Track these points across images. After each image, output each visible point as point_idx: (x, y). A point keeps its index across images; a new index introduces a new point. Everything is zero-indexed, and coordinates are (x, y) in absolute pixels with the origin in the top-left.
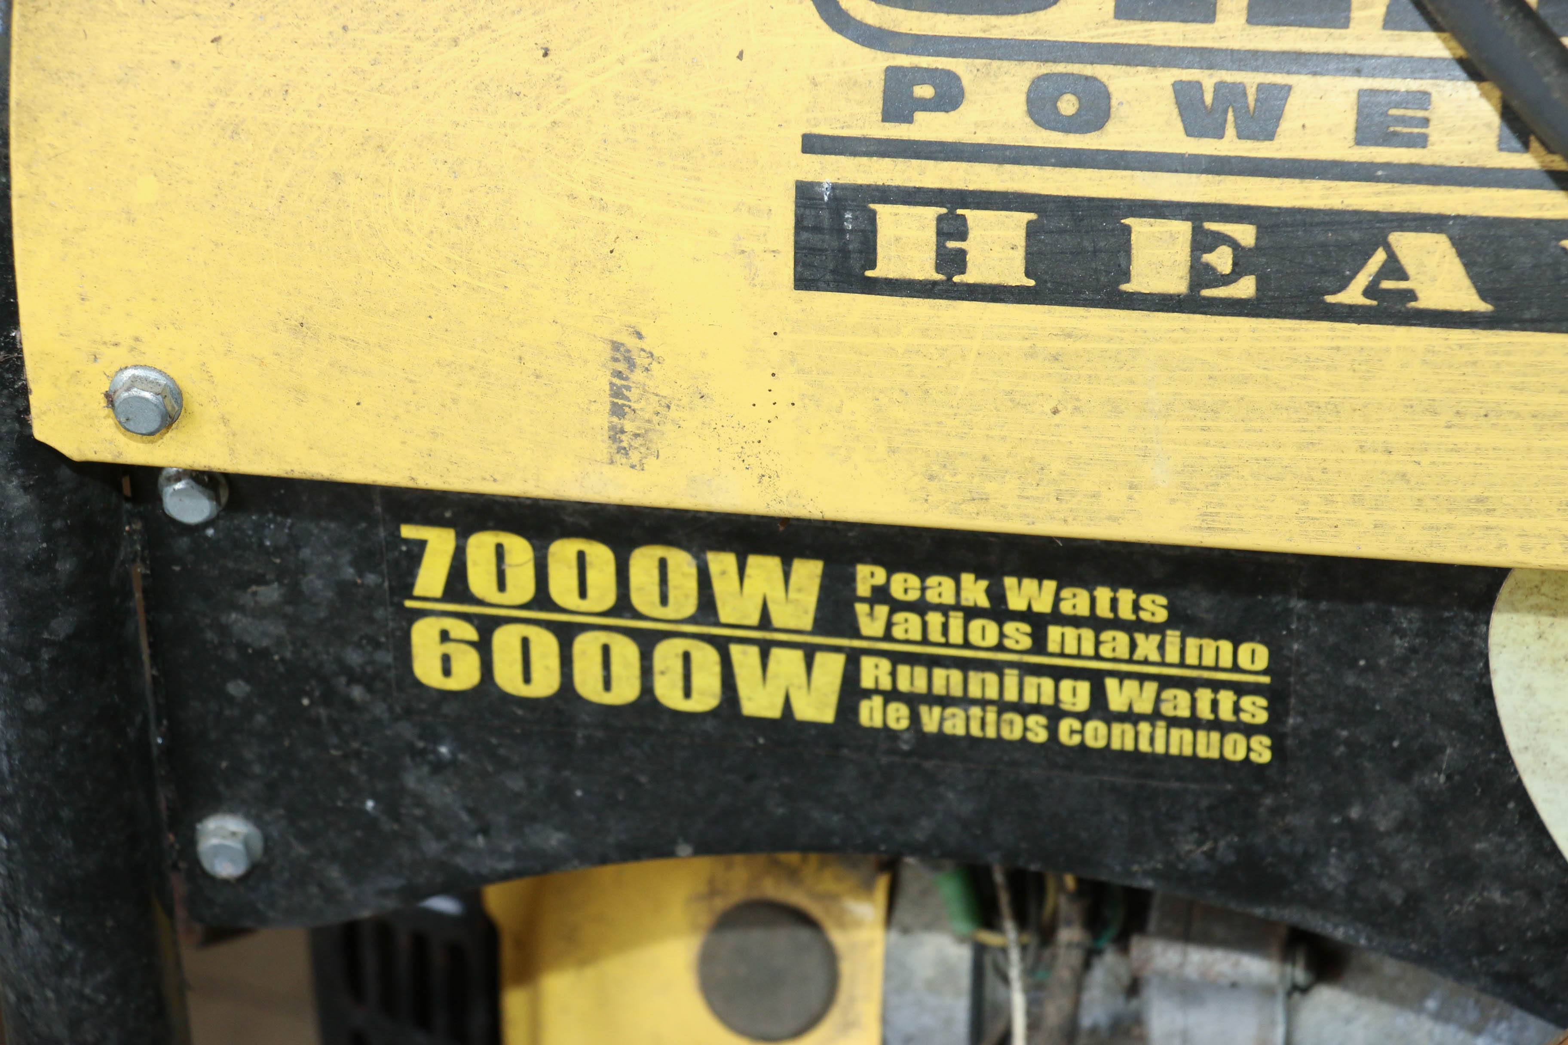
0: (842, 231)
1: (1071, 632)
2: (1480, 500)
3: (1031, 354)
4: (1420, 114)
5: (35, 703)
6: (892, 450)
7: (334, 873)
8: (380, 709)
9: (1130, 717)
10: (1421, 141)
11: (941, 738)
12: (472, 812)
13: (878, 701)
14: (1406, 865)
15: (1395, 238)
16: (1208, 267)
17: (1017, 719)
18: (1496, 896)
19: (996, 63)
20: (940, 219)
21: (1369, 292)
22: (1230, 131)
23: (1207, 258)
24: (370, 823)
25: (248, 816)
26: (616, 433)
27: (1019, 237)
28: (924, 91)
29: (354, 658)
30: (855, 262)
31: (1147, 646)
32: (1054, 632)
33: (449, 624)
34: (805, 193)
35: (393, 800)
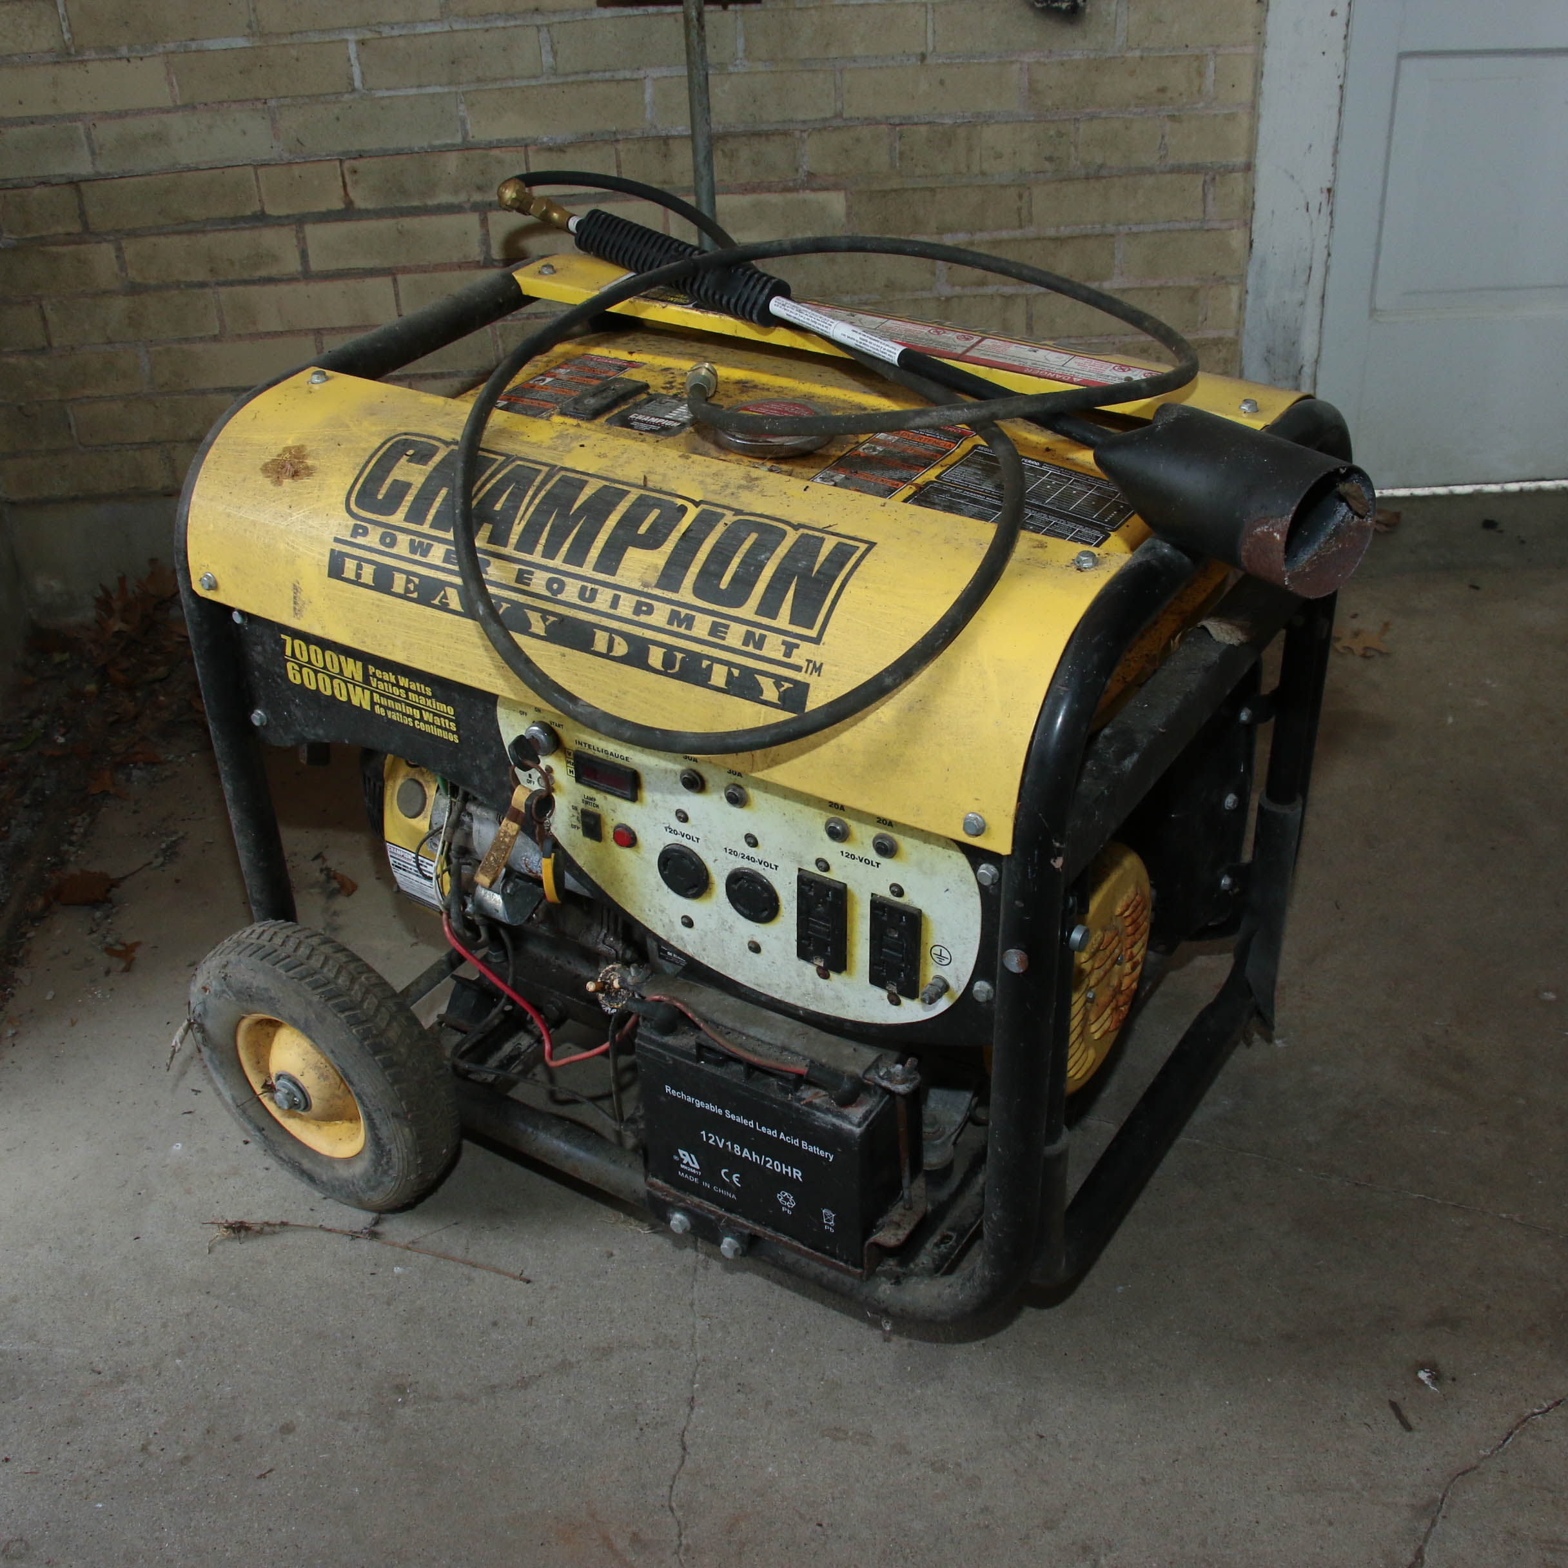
1: (413, 695)
3: (373, 604)
8: (284, 686)
9: (427, 722)
11: (393, 720)
12: (305, 720)
13: (378, 706)
17: (406, 718)
24: (286, 718)
25: (262, 709)
26: (295, 609)
27: (372, 571)
29: (277, 670)
31: (429, 702)
32: (410, 694)
33: (293, 665)
34: (332, 551)
35: (289, 712)
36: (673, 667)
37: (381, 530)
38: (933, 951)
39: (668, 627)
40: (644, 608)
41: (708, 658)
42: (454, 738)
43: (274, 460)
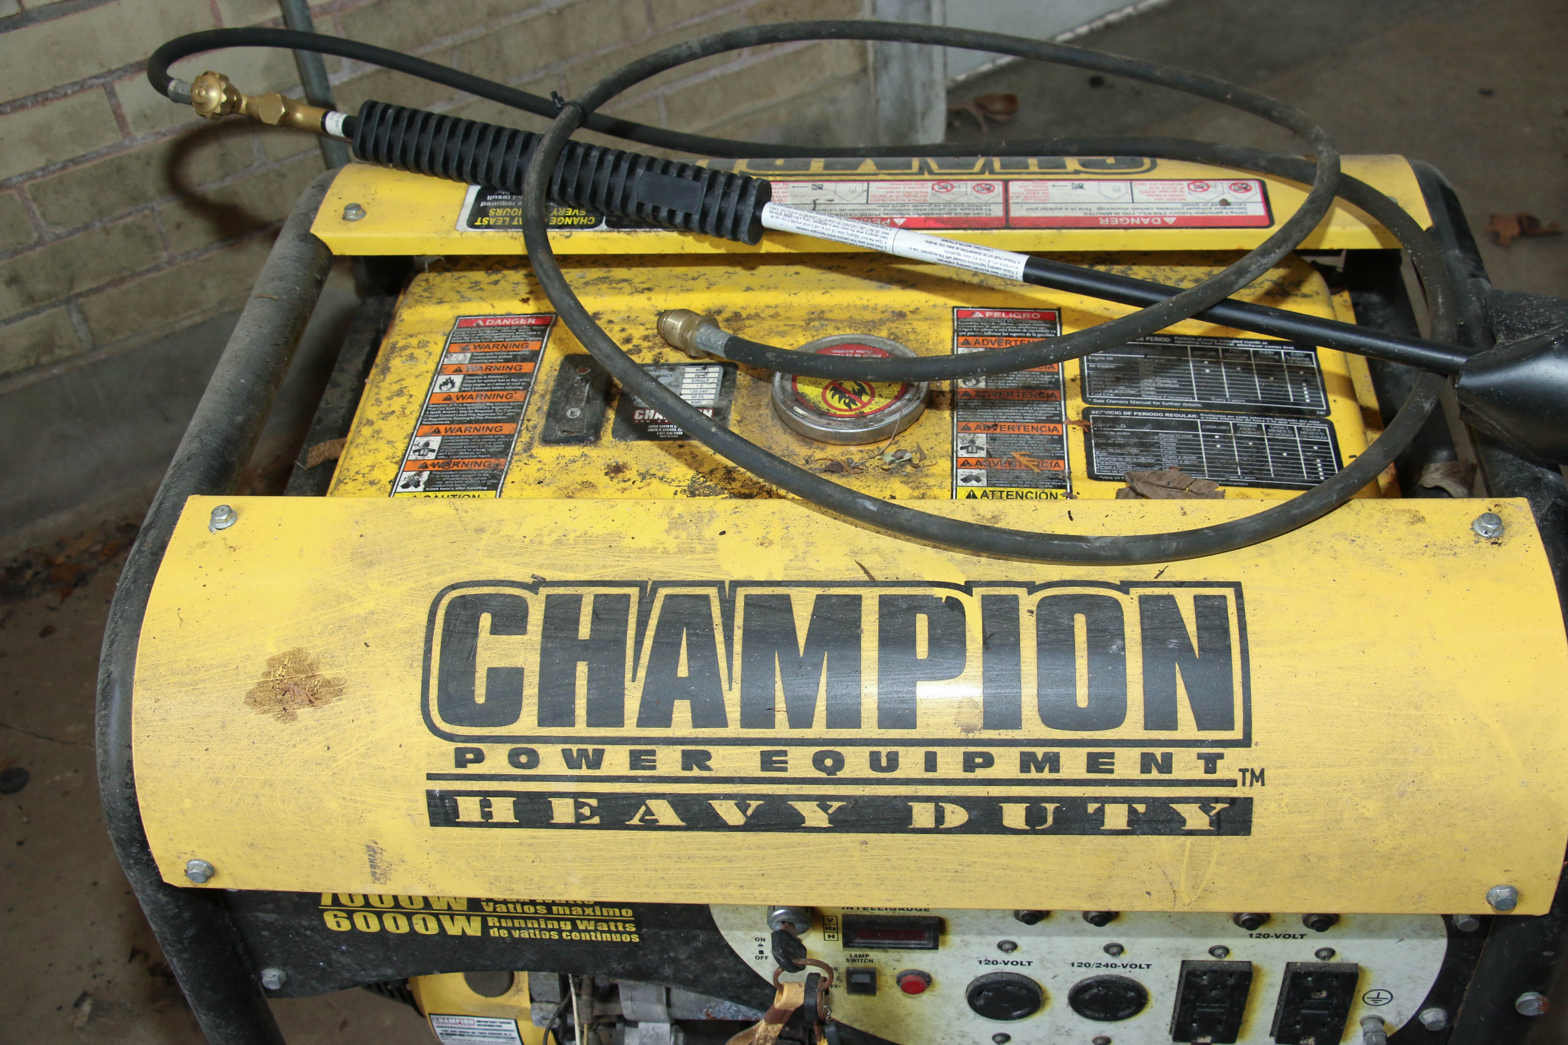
0: (445, 807)
1: (561, 909)
2: (691, 885)
3: (521, 844)
4: (653, 758)
5: (186, 956)
6: (476, 876)
7: (314, 982)
8: (318, 937)
9: (586, 931)
10: (654, 768)
11: (521, 939)
12: (358, 965)
13: (496, 930)
14: (692, 968)
15: (648, 802)
16: (581, 814)
17: (547, 933)
18: (725, 975)
19: (495, 745)
20: (481, 801)
21: (641, 820)
22: (584, 766)
23: (581, 811)
24: (323, 969)
25: (279, 968)
26: (374, 874)
27: (511, 806)
28: (470, 756)
29: (305, 923)
30: (452, 817)
31: (588, 911)
32: (555, 909)
33: (336, 912)
34: (430, 794)
35: (329, 963)
36: (1045, 821)
37: (505, 749)
38: (1366, 996)
39: (1024, 776)
40: (979, 760)
41: (1095, 799)
42: (636, 939)
43: (260, 685)
